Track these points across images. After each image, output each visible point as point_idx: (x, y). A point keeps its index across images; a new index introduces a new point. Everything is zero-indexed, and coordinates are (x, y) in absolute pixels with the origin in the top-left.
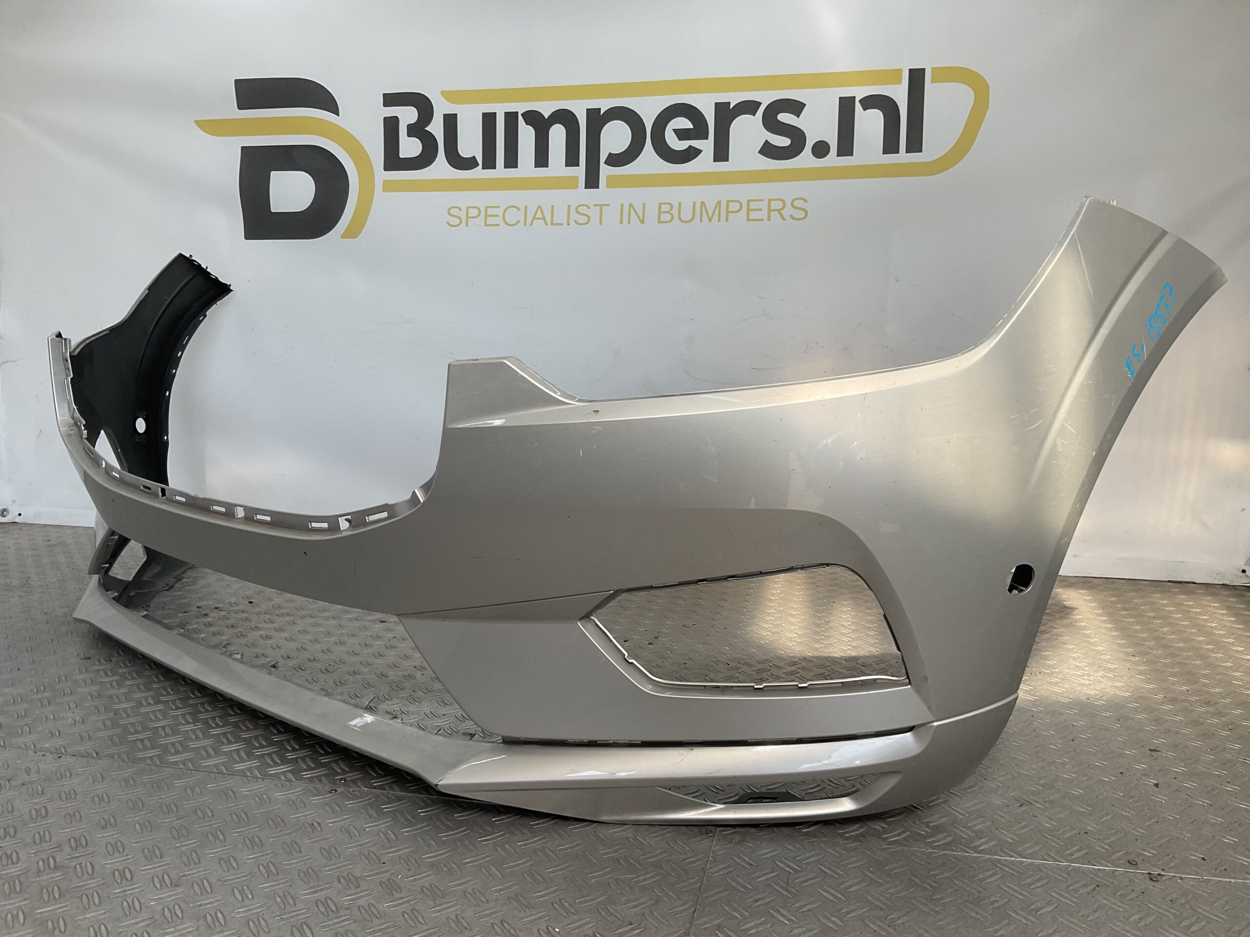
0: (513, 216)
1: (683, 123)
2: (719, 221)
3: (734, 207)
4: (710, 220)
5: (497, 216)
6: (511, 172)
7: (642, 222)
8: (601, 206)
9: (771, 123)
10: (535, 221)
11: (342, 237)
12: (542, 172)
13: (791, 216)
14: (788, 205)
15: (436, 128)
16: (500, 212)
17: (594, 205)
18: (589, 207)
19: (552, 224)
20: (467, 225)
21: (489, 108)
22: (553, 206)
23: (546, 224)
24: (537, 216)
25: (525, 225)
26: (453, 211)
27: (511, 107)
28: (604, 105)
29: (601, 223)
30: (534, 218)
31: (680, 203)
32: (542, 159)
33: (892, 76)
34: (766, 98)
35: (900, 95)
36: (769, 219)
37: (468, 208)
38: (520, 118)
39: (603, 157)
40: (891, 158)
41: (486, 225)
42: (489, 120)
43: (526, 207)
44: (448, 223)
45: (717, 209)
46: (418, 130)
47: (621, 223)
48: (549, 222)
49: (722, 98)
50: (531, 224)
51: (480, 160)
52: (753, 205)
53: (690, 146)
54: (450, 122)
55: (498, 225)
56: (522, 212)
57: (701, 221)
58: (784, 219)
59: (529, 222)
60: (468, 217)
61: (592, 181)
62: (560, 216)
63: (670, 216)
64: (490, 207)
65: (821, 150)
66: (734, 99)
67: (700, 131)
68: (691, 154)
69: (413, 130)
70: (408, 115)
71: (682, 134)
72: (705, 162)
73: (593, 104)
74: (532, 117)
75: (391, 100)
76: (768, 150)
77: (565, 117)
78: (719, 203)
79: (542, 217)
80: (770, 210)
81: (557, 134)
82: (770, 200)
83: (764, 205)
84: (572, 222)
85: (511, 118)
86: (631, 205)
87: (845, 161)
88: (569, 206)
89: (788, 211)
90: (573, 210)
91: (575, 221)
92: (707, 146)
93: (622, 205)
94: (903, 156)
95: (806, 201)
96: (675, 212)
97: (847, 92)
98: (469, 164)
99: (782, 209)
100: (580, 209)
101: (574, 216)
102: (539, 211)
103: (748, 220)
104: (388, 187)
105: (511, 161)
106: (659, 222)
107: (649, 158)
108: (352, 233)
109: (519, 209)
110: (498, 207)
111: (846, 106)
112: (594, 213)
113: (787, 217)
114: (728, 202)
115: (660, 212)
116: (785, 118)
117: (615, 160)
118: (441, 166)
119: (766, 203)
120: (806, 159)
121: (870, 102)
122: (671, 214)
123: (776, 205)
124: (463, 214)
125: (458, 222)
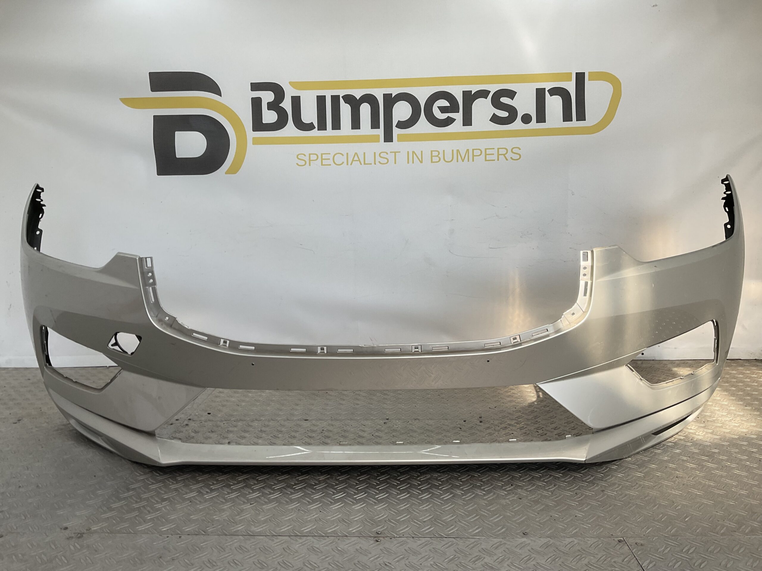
0: (339, 159)
1: (444, 103)
2: (468, 161)
3: (477, 153)
4: (463, 161)
5: (329, 159)
6: (336, 133)
7: (421, 162)
8: (395, 153)
9: (496, 103)
10: (354, 162)
11: (226, 173)
12: (356, 132)
13: (511, 158)
14: (509, 151)
15: (287, 105)
16: (331, 157)
17: (391, 152)
18: (387, 154)
19: (365, 164)
20: (310, 165)
21: (321, 93)
22: (364, 153)
23: (361, 164)
24: (355, 159)
25: (347, 164)
26: (300, 157)
27: (335, 93)
28: (394, 92)
29: (395, 163)
30: (353, 160)
31: (444, 151)
32: (356, 124)
33: (566, 77)
34: (493, 88)
35: (571, 87)
36: (498, 160)
37: (310, 154)
38: (341, 99)
39: (395, 123)
40: (568, 124)
41: (322, 165)
42: (321, 100)
43: (347, 154)
44: (297, 164)
45: (467, 154)
46: (274, 106)
47: (408, 163)
48: (363, 163)
49: (467, 88)
50: (351, 164)
51: (316, 125)
52: (488, 152)
53: (448, 117)
54: (296, 101)
55: (330, 165)
56: (345, 156)
57: (457, 161)
58: (507, 160)
59: (350, 163)
60: (310, 160)
61: (388, 138)
62: (370, 159)
64: (324, 154)
65: (526, 119)
66: (474, 89)
67: (454, 108)
68: (449, 121)
69: (271, 106)
70: (268, 97)
71: (443, 110)
72: (457, 126)
73: (388, 91)
74: (348, 99)
75: (255, 87)
76: (495, 119)
77: (370, 99)
78: (468, 150)
79: (358, 160)
80: (498, 155)
81: (365, 109)
82: (498, 149)
83: (495, 152)
84: (377, 163)
85: (335, 99)
86: (413, 152)
87: (541, 125)
88: (375, 153)
89: (509, 155)
90: (377, 155)
91: (379, 162)
92: (458, 116)
93: (408, 152)
94: (575, 123)
95: (520, 149)
96: (441, 156)
97: (541, 85)
98: (309, 127)
99: (506, 154)
100: (382, 155)
101: (378, 159)
102: (356, 156)
103: (486, 160)
104: (256, 141)
105: (336, 125)
106: (432, 162)
107: (423, 123)
108: (233, 170)
109: (343, 155)
110: (329, 154)
111: (540, 94)
112: (391, 157)
113: (509, 158)
114: (473, 150)
115: (432, 156)
116: (505, 100)
117: (402, 125)
118: (290, 129)
119: (496, 150)
120: (518, 124)
121: (554, 91)
122: (439, 157)
123: (502, 152)
124: (307, 158)
125: (303, 163)
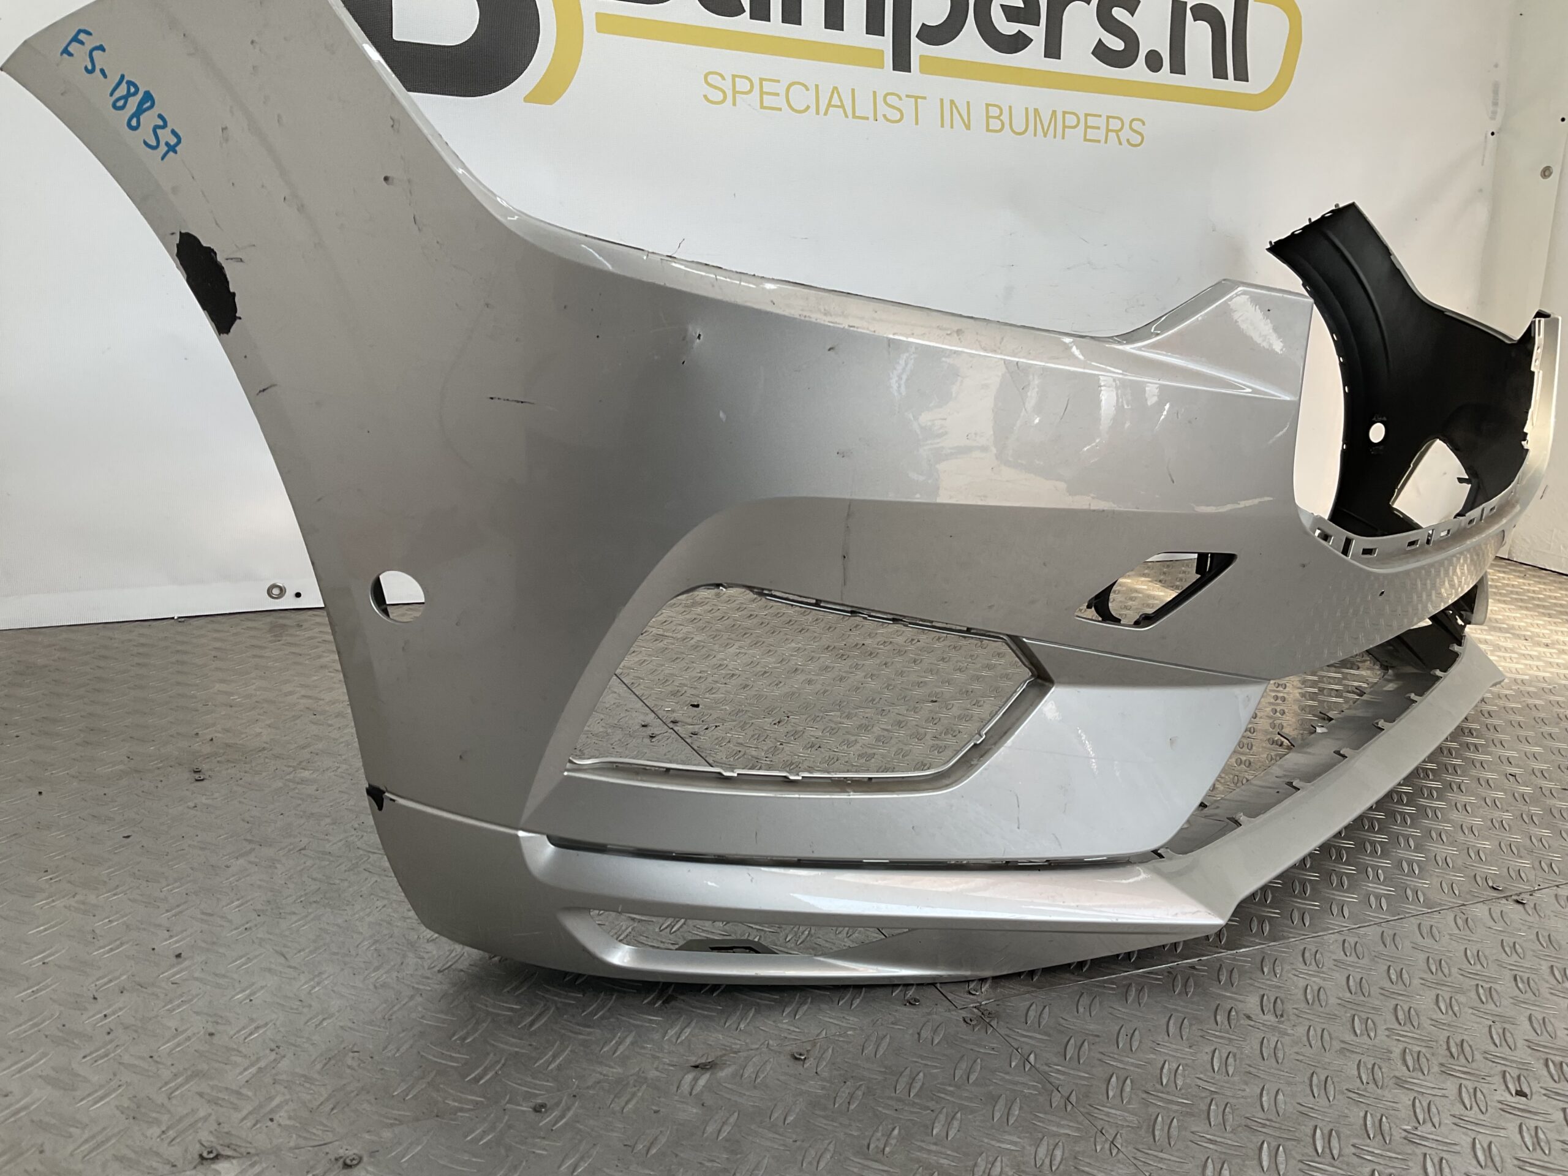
0: (800, 97)
2: (1055, 137)
3: (1071, 120)
4: (1045, 135)
5: (778, 94)
6: (792, 30)
7: (968, 127)
8: (917, 98)
9: (1105, 18)
10: (831, 109)
12: (835, 36)
13: (1128, 140)
14: (1127, 126)
16: (781, 89)
17: (907, 96)
18: (900, 99)
19: (854, 116)
20: (734, 104)
22: (853, 91)
23: (847, 116)
24: (833, 103)
25: (818, 113)
26: (713, 79)
29: (917, 123)
30: (829, 105)
31: (1010, 107)
32: (834, 17)
35: (1227, 9)
36: (1106, 142)
37: (734, 77)
39: (915, 29)
40: (1220, 84)
41: (762, 107)
43: (817, 86)
44: (705, 96)
45: (1053, 120)
47: (942, 126)
48: (850, 115)
50: (826, 113)
51: (746, 4)
52: (1090, 121)
53: (1019, 31)
55: (780, 109)
56: (813, 92)
57: (1035, 135)
58: (1121, 144)
59: (822, 110)
60: (734, 91)
61: (902, 61)
62: (864, 107)
63: (1000, 123)
64: (766, 80)
65: (1154, 61)
67: (1030, 13)
68: (1019, 43)
71: (1011, 14)
72: (1033, 56)
76: (1101, 52)
78: (1054, 112)
79: (839, 104)
80: (1108, 130)
82: (1108, 117)
83: (1101, 122)
84: (880, 117)
86: (952, 102)
87: (1178, 79)
88: (875, 93)
89: (1125, 134)
90: (880, 100)
92: (1037, 33)
93: (942, 100)
94: (1230, 84)
95: (1144, 124)
96: (1005, 117)
98: (732, 7)
99: (1120, 130)
100: (890, 100)
101: (882, 109)
102: (836, 95)
103: (1085, 139)
104: (606, 24)
105: (792, 12)
106: (988, 130)
107: (971, 38)
108: (545, 94)
109: (807, 88)
110: (778, 81)
111: (1178, 13)
112: (908, 106)
113: (1124, 141)
114: (1064, 113)
115: (988, 117)
116: (1119, 14)
117: (931, 35)
118: (687, 6)
119: (1104, 118)
120: (1140, 70)
121: (1200, 12)
122: (1001, 120)
123: (1115, 124)
124: (727, 85)
125: (720, 96)
